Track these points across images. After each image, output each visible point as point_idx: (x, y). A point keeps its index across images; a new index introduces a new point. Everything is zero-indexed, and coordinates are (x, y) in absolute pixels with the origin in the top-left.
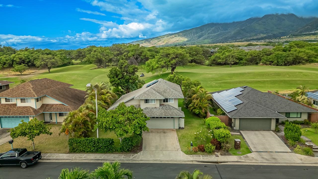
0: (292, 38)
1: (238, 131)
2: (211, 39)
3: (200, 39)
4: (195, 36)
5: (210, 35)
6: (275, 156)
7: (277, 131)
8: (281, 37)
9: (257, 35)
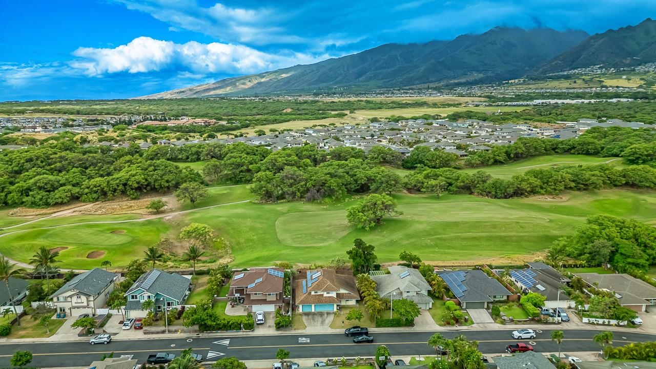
0: (528, 84)
1: (465, 309)
2: (382, 79)
3: (361, 79)
4: (351, 72)
5: (379, 71)
6: (486, 325)
7: (488, 308)
8: (510, 82)
9: (467, 74)
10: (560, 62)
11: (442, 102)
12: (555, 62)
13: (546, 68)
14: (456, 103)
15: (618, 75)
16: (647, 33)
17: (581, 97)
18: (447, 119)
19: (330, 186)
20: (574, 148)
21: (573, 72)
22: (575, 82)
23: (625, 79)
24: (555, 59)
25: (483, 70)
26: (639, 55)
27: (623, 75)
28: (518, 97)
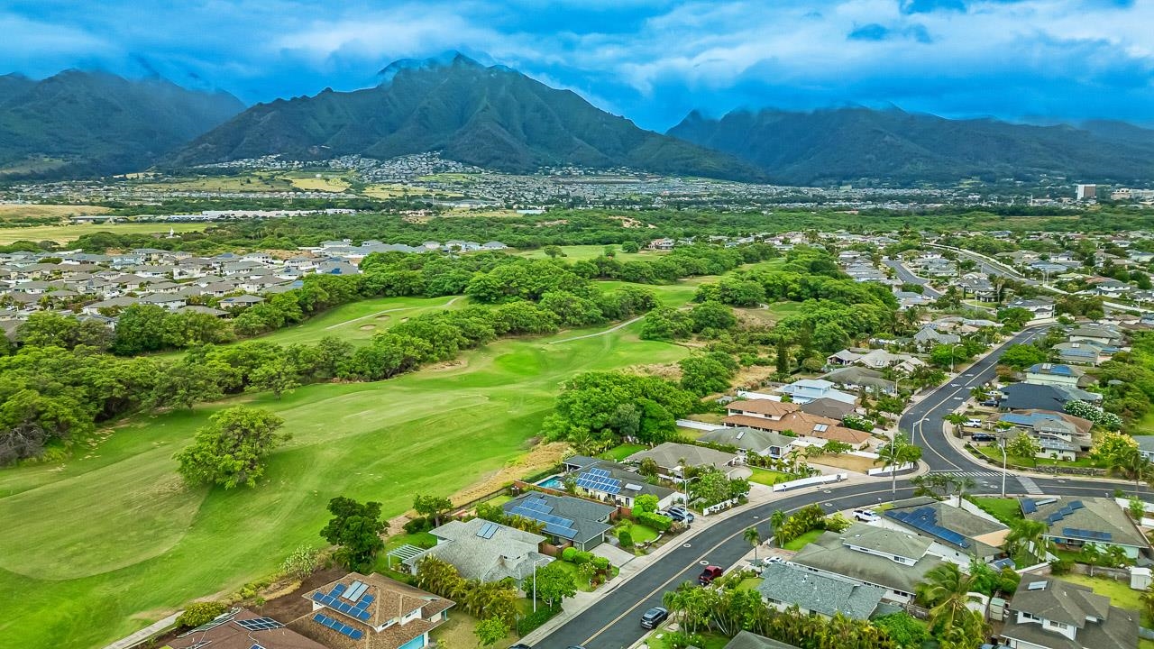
0: (168, 182)
8: (129, 176)
9: (27, 159)
10: (210, 146)
11: (14, 215)
12: (204, 145)
13: (189, 154)
14: (48, 216)
15: (308, 171)
16: (331, 110)
17: (278, 207)
18: (80, 250)
19: (57, 416)
20: (389, 287)
21: (235, 164)
22: (249, 182)
23: (321, 178)
24: (201, 140)
25: (62, 153)
26: (328, 143)
27: (317, 171)
28: (170, 207)
